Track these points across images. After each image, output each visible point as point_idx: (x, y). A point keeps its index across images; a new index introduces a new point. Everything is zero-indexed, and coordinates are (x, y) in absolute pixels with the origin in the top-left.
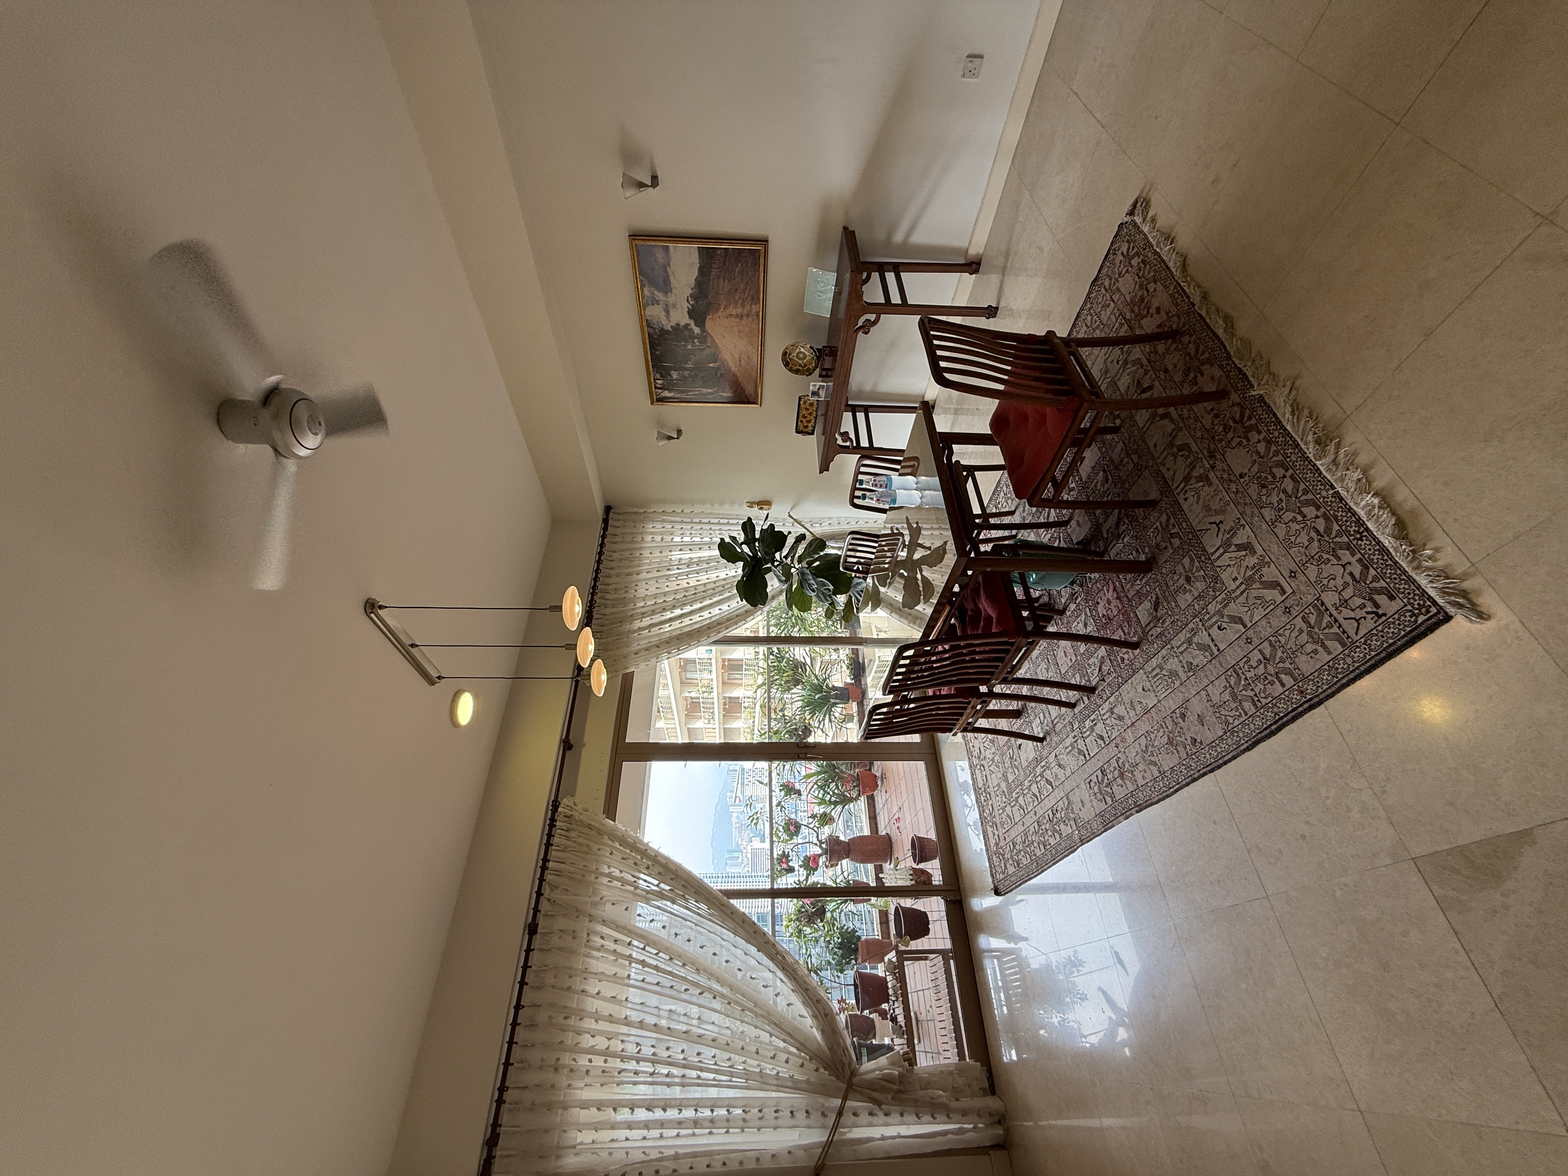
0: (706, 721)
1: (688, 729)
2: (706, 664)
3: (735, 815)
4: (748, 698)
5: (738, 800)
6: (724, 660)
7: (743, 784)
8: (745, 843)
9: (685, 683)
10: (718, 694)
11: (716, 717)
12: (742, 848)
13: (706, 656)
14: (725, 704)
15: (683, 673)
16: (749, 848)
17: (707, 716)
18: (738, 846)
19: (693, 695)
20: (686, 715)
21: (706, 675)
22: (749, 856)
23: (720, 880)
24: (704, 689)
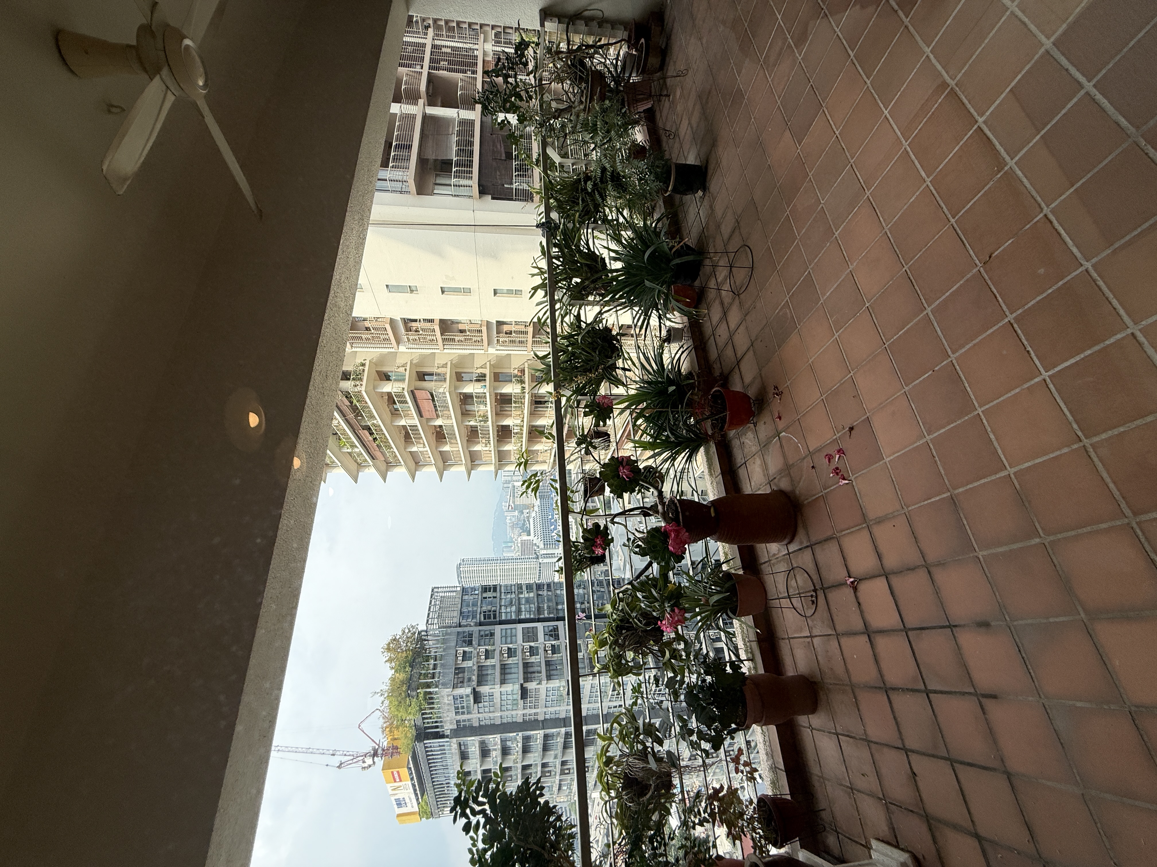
0: (484, 445)
1: (469, 451)
2: (481, 397)
3: (508, 518)
4: (517, 426)
5: (510, 508)
6: (496, 394)
7: (514, 496)
8: (516, 537)
9: (465, 414)
10: (492, 422)
11: (492, 442)
12: (514, 540)
13: (481, 391)
14: (498, 431)
15: (463, 406)
16: (519, 540)
17: (484, 441)
18: (511, 538)
19: (472, 423)
20: (467, 441)
21: (482, 407)
22: (519, 545)
23: (499, 561)
24: (481, 419)
